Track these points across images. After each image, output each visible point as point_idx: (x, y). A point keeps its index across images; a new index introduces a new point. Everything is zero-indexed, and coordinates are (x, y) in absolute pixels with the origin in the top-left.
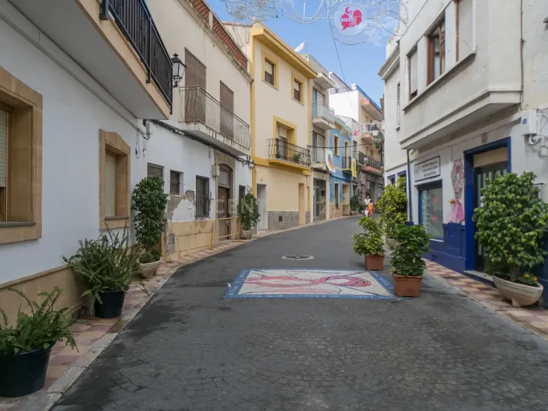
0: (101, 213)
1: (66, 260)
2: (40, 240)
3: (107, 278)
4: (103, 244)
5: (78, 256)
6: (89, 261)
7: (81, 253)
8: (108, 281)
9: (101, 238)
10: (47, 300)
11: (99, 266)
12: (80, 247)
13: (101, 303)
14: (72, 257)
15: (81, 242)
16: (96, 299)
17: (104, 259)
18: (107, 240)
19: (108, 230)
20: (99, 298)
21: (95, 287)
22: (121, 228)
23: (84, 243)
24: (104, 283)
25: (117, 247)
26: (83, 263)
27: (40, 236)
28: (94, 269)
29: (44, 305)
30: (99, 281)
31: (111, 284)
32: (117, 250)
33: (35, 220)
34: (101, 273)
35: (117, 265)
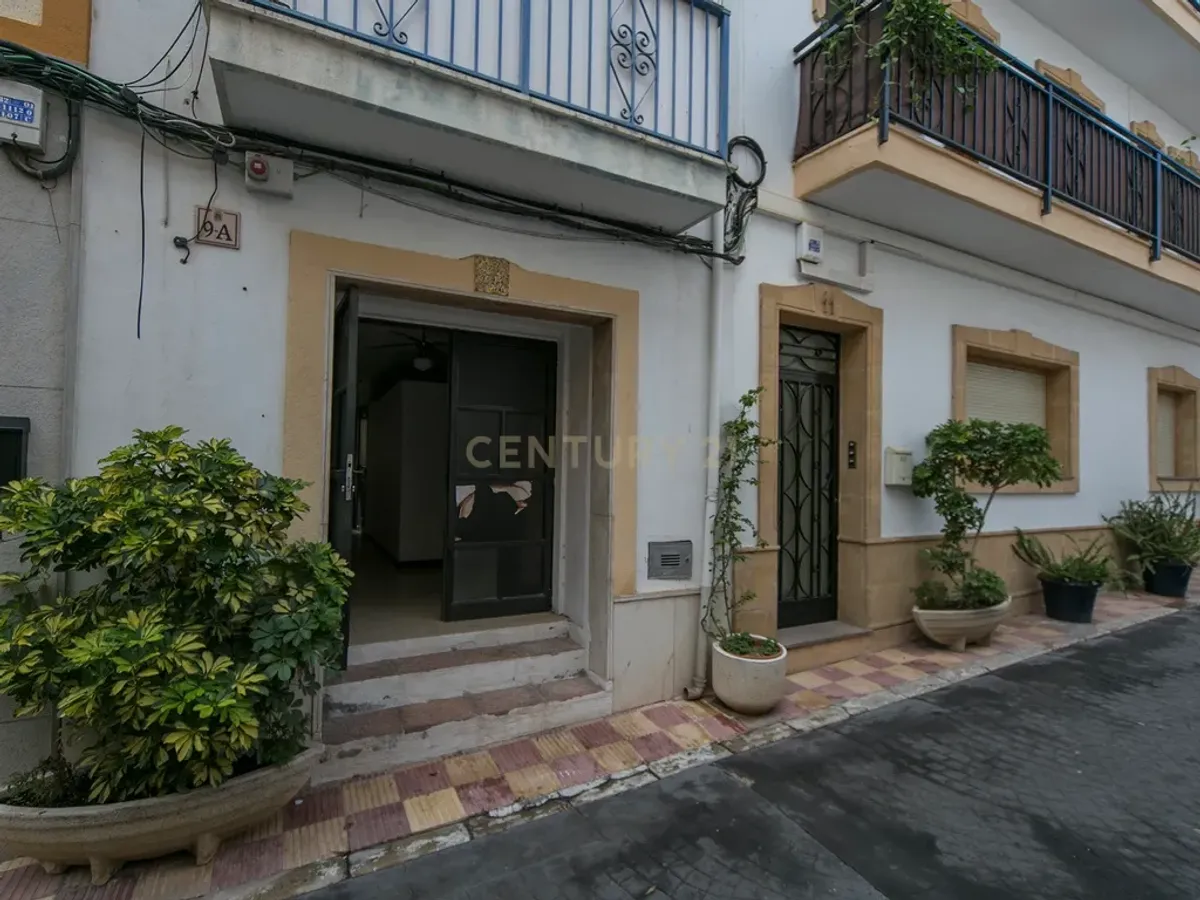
0: (1151, 470)
1: (1105, 520)
2: (1078, 494)
3: (1162, 546)
4: (1155, 507)
5: (1119, 517)
6: (1136, 524)
7: (1123, 515)
8: (1164, 549)
9: (1153, 499)
10: (1090, 548)
11: (1151, 531)
12: (1122, 508)
13: (1154, 572)
14: (1113, 518)
15: (1123, 503)
16: (1147, 569)
17: (1157, 524)
18: (1161, 503)
19: (1163, 492)
20: (1151, 568)
21: (1144, 554)
22: (1184, 492)
23: (1127, 504)
24: (1157, 552)
25: (1178, 511)
26: (1129, 526)
27: (1078, 490)
28: (1144, 534)
29: (1088, 551)
30: (1150, 548)
31: (1168, 554)
32: (1178, 515)
33: (1074, 475)
34: (1153, 539)
35: (1177, 534)
